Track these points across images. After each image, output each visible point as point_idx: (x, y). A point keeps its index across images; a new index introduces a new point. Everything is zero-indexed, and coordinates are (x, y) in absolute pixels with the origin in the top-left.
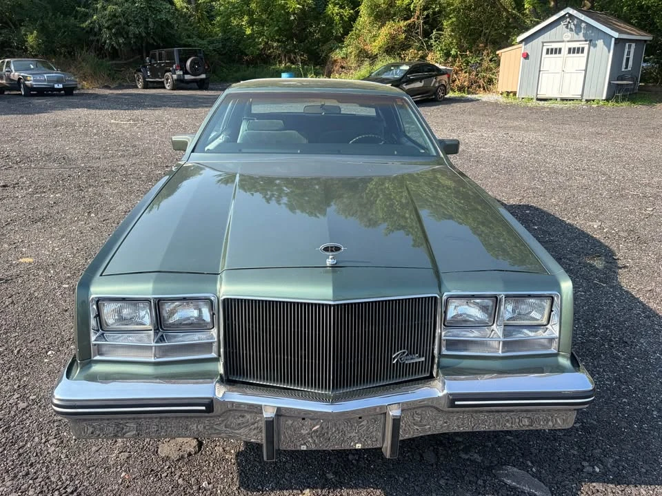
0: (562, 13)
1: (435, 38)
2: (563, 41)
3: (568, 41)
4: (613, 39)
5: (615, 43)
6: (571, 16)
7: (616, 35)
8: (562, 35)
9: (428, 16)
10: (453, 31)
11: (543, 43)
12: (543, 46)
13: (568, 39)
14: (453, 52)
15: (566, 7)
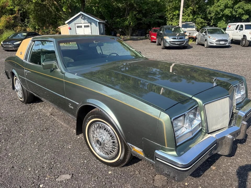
0: (79, 14)
1: (27, 22)
2: (82, 23)
3: (84, 23)
4: (98, 22)
5: (98, 24)
6: (82, 14)
7: (98, 21)
8: (81, 21)
9: (21, 13)
10: (34, 19)
11: (75, 24)
12: (75, 25)
13: (83, 22)
14: (37, 27)
15: (80, 12)
